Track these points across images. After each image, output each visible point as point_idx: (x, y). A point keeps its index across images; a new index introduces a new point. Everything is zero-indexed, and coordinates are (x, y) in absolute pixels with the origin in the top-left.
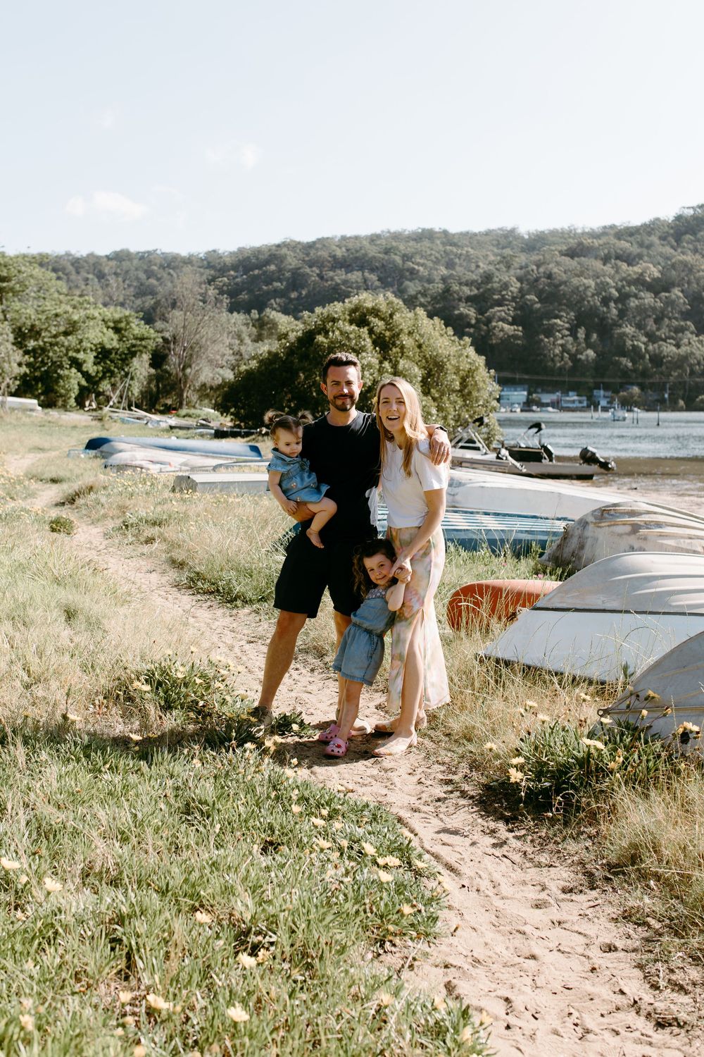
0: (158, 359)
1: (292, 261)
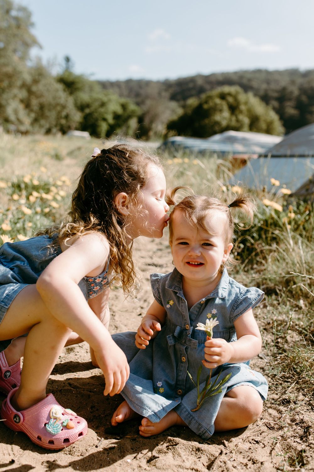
0: (141, 120)
1: (200, 82)
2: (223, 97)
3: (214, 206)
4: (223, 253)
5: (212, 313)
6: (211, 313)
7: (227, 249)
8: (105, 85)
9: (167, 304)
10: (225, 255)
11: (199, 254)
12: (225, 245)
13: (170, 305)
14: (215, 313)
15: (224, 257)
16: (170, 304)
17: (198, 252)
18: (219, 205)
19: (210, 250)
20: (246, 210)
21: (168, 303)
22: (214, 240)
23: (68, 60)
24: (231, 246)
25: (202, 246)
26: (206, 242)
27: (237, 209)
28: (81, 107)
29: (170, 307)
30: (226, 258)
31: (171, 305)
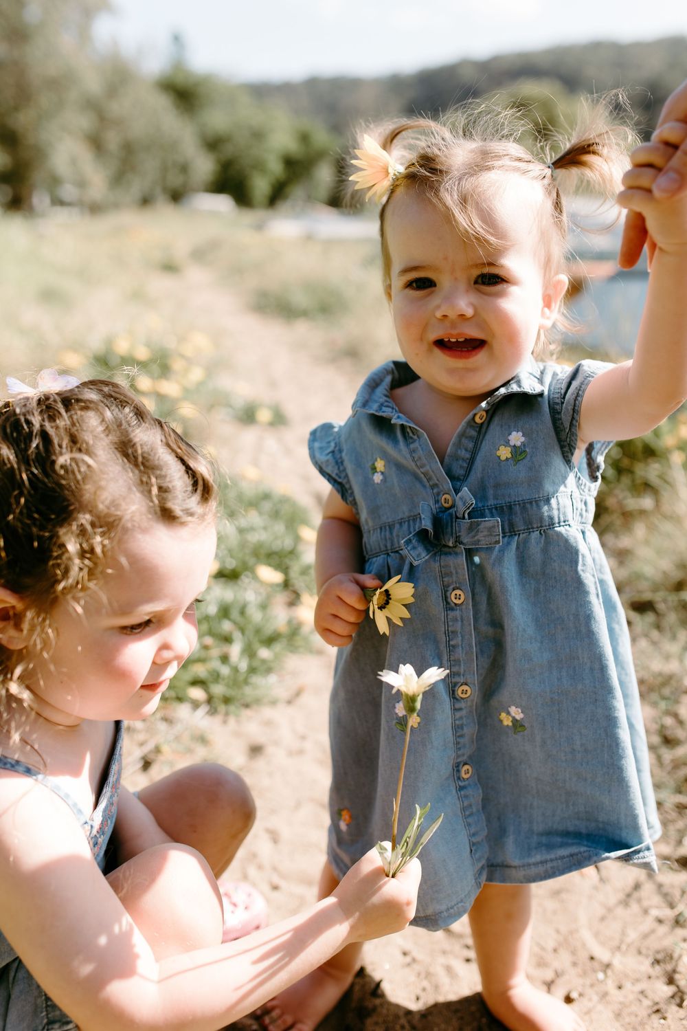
3: (506, 161)
4: (541, 303)
5: (512, 443)
6: (507, 443)
7: (551, 292)
8: (262, 92)
9: (373, 473)
10: (546, 310)
11: (469, 312)
12: (545, 275)
13: (380, 473)
14: (518, 444)
15: (543, 314)
16: (378, 470)
17: (464, 304)
18: (520, 160)
19: (500, 295)
20: (602, 175)
21: (374, 469)
22: (512, 263)
23: (177, 39)
24: (564, 283)
25: (476, 286)
26: (486, 270)
27: (575, 171)
28: (213, 144)
29: (381, 477)
30: (548, 318)
31: (382, 473)
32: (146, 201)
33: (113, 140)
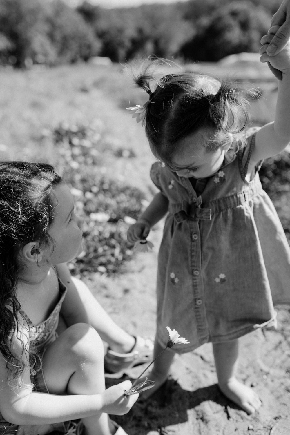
2: (234, 14)
5: (219, 177)
14: (222, 176)
21: (170, 183)
28: (101, 35)
31: (173, 185)
32: (73, 61)
33: (58, 36)
